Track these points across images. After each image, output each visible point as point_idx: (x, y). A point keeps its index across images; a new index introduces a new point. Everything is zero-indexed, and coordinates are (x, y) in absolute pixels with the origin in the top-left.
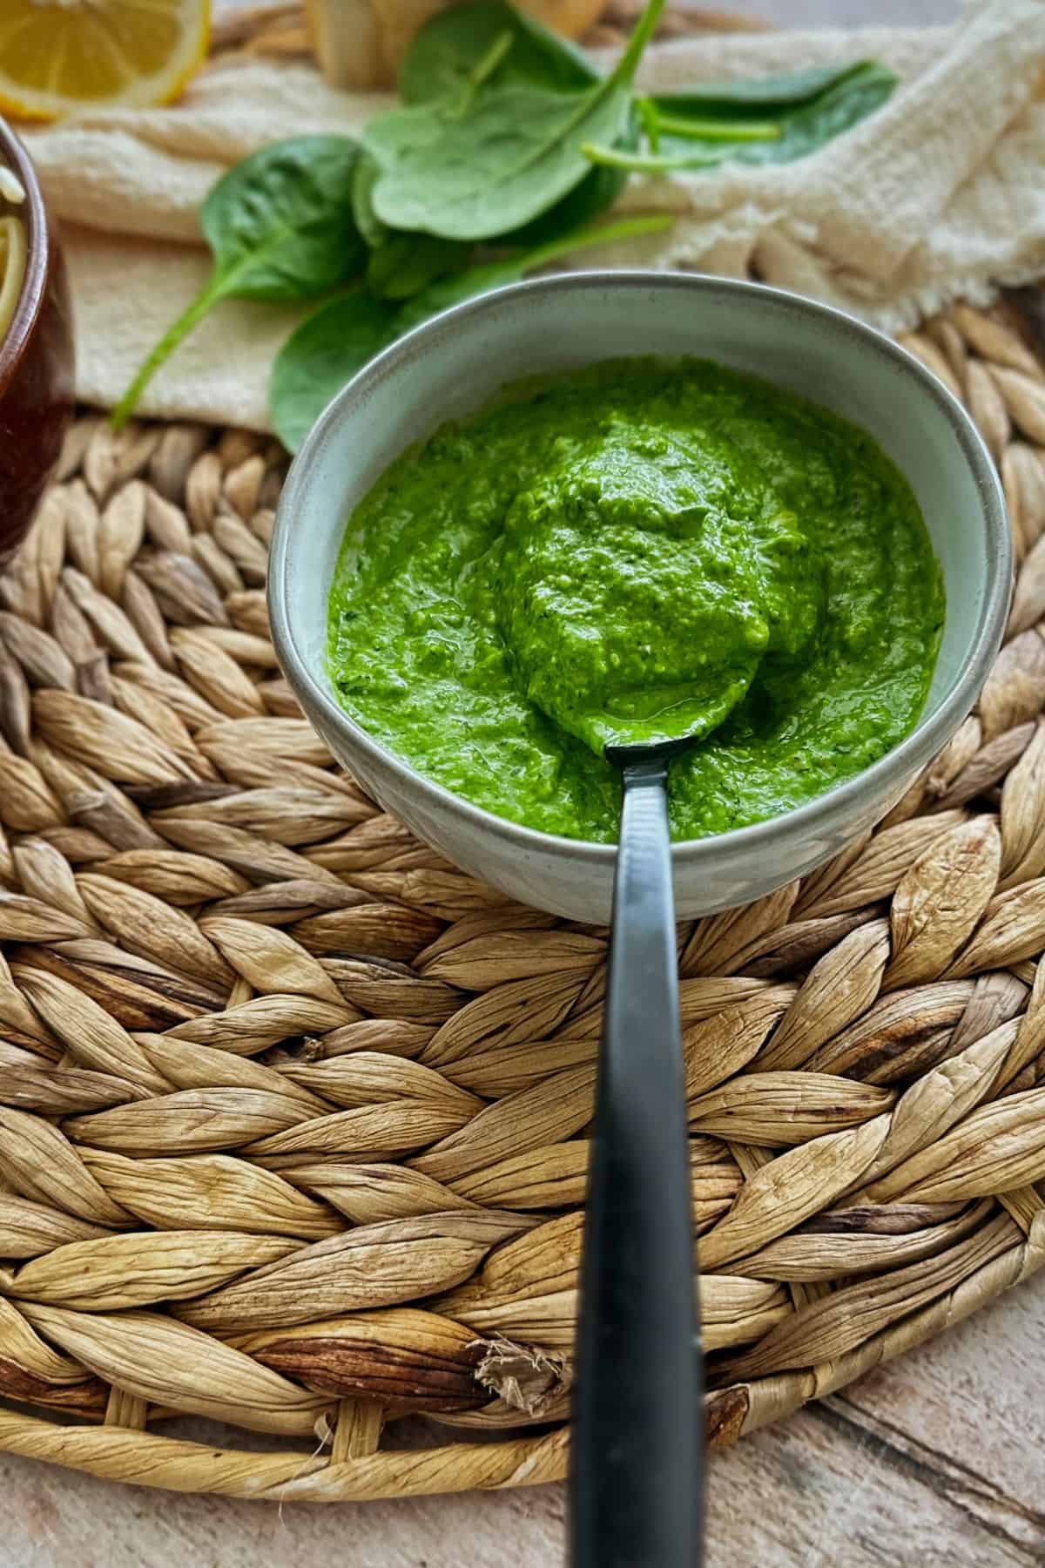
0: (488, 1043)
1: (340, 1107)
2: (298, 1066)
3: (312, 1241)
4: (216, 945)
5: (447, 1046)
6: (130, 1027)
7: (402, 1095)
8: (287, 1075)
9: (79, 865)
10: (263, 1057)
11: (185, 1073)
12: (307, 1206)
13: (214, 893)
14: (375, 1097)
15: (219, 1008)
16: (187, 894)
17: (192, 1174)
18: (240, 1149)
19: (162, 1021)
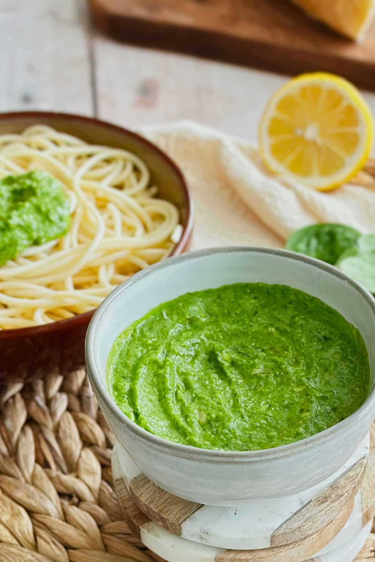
0: (120, 536)
1: (66, 521)
2: (66, 503)
3: (22, 546)
4: (80, 456)
5: (110, 528)
6: (37, 461)
7: (84, 531)
8: (62, 504)
9: (69, 409)
10: (61, 495)
11: (38, 483)
12: (31, 538)
13: (94, 442)
14: (77, 526)
15: (63, 473)
16: (87, 437)
17: (12, 508)
18: (30, 512)
19: (46, 465)
